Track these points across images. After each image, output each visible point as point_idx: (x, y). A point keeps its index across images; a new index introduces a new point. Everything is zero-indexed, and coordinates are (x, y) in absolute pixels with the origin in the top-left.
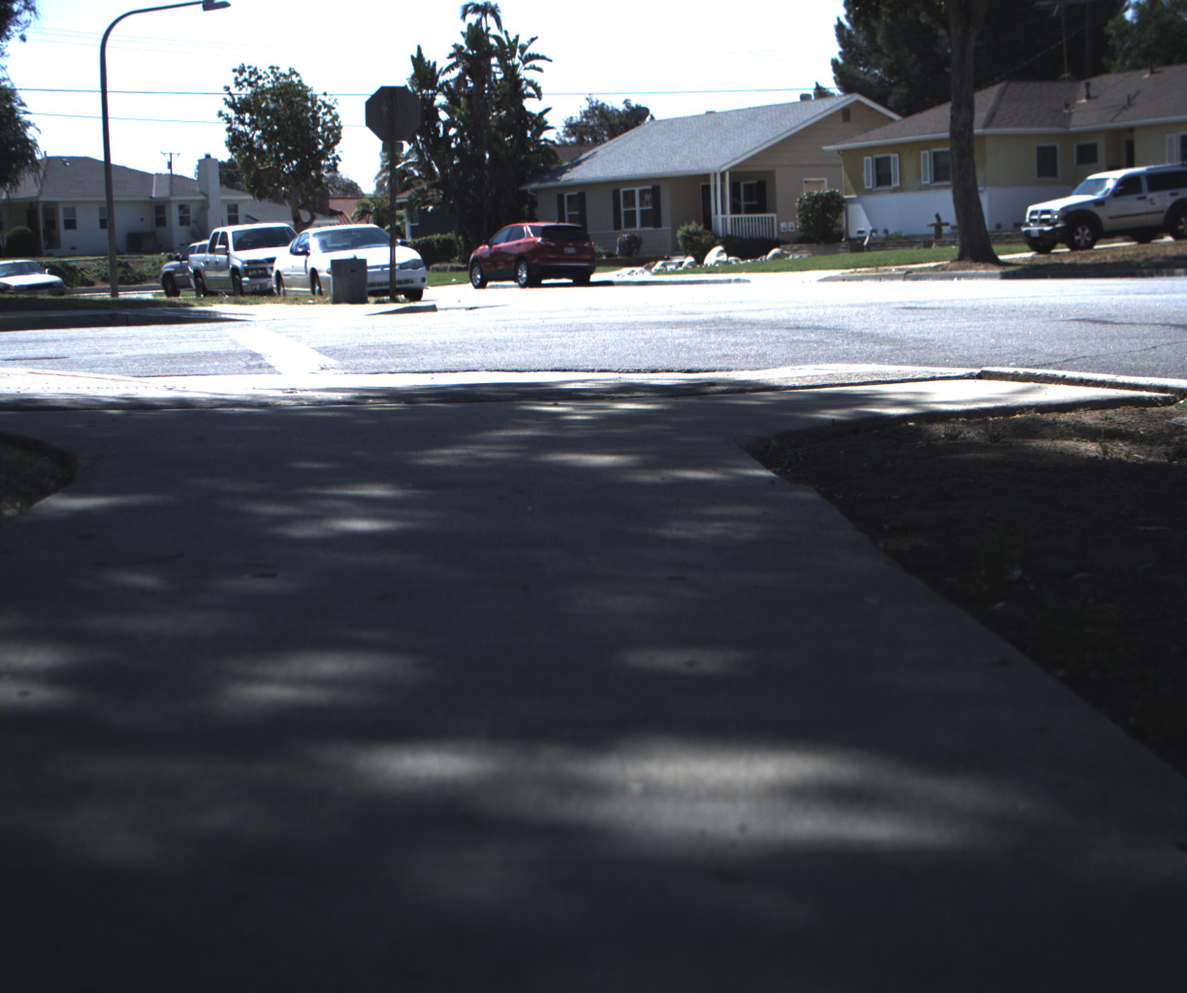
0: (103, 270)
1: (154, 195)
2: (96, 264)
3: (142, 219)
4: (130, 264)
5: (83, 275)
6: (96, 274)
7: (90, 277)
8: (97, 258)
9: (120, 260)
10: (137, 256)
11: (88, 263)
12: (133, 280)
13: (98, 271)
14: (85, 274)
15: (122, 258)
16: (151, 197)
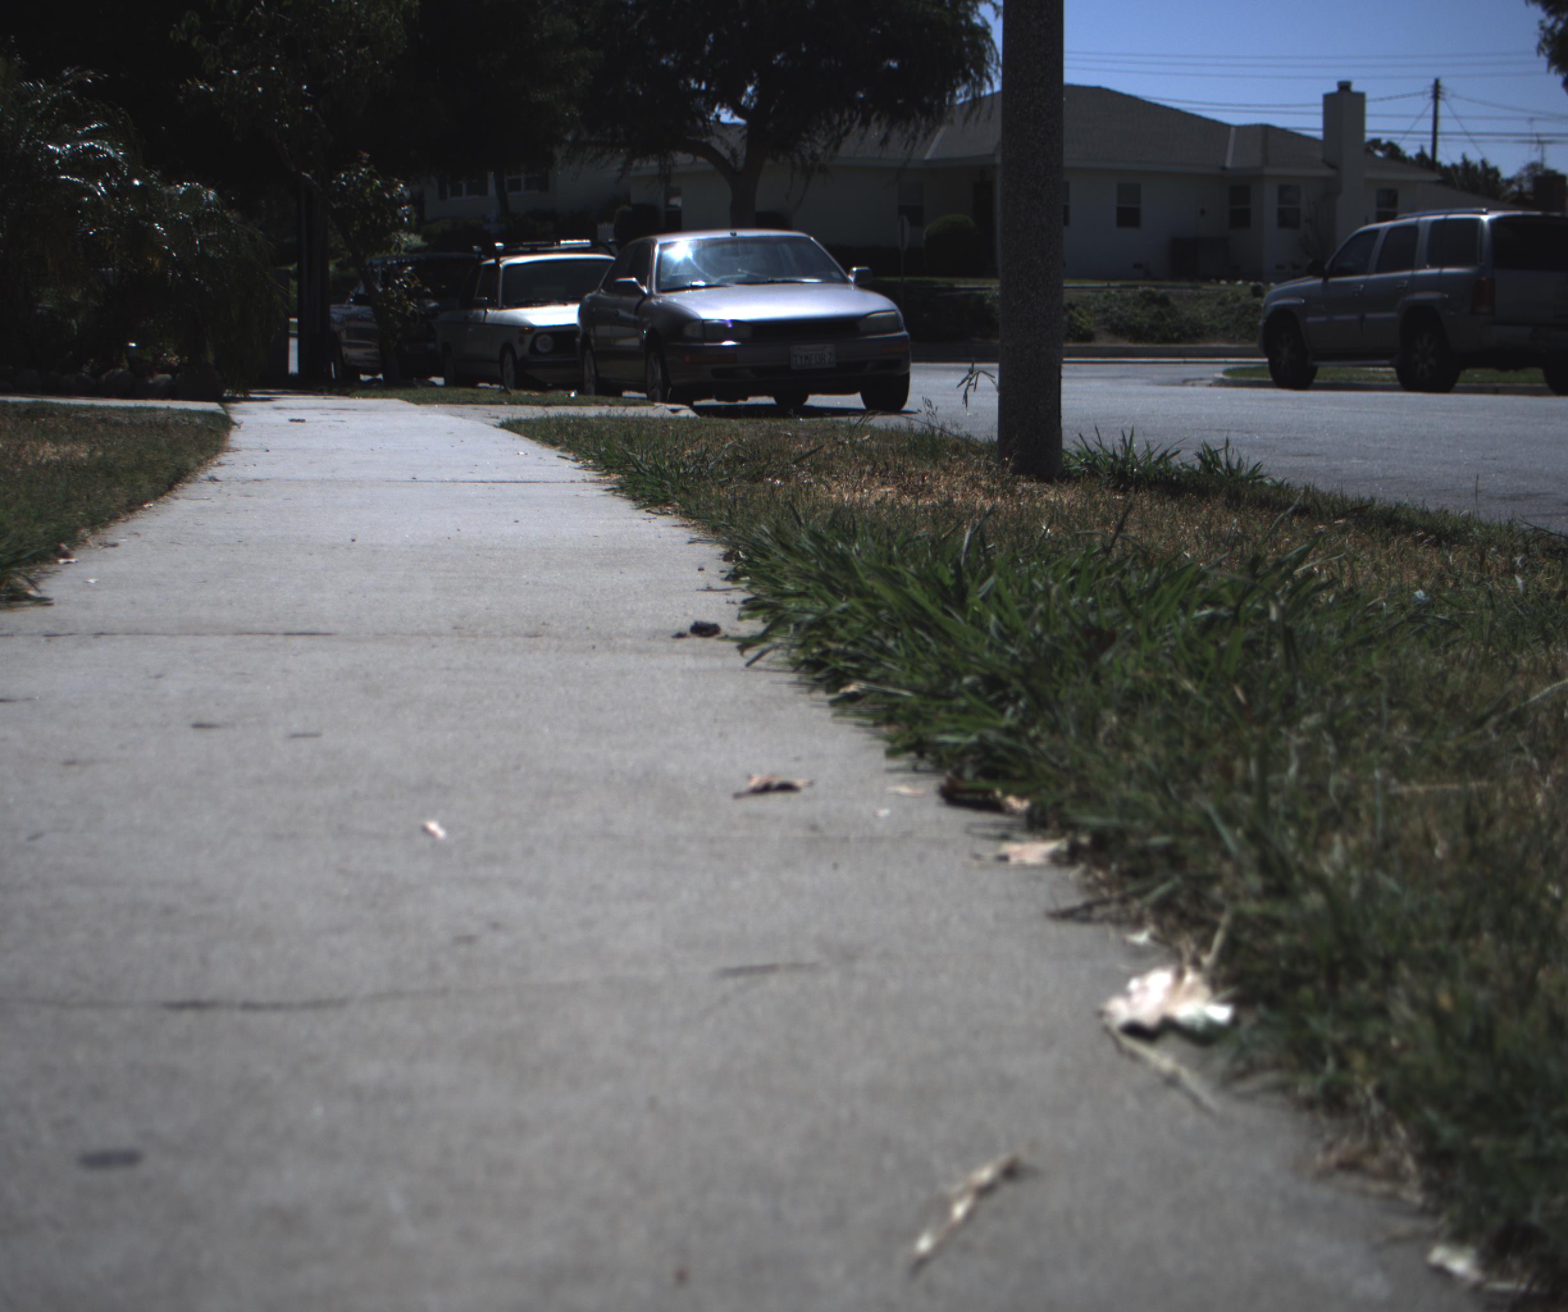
0: (1116, 309)
1: (1228, 164)
2: (1101, 296)
3: (1203, 212)
4: (1171, 299)
5: (1071, 318)
6: (1098, 317)
7: (1086, 322)
8: (1106, 284)
9: (1153, 289)
10: (1187, 284)
11: (1086, 294)
12: (1176, 335)
13: (1105, 311)
14: (1075, 315)
15: (1156, 287)
16: (1224, 168)
